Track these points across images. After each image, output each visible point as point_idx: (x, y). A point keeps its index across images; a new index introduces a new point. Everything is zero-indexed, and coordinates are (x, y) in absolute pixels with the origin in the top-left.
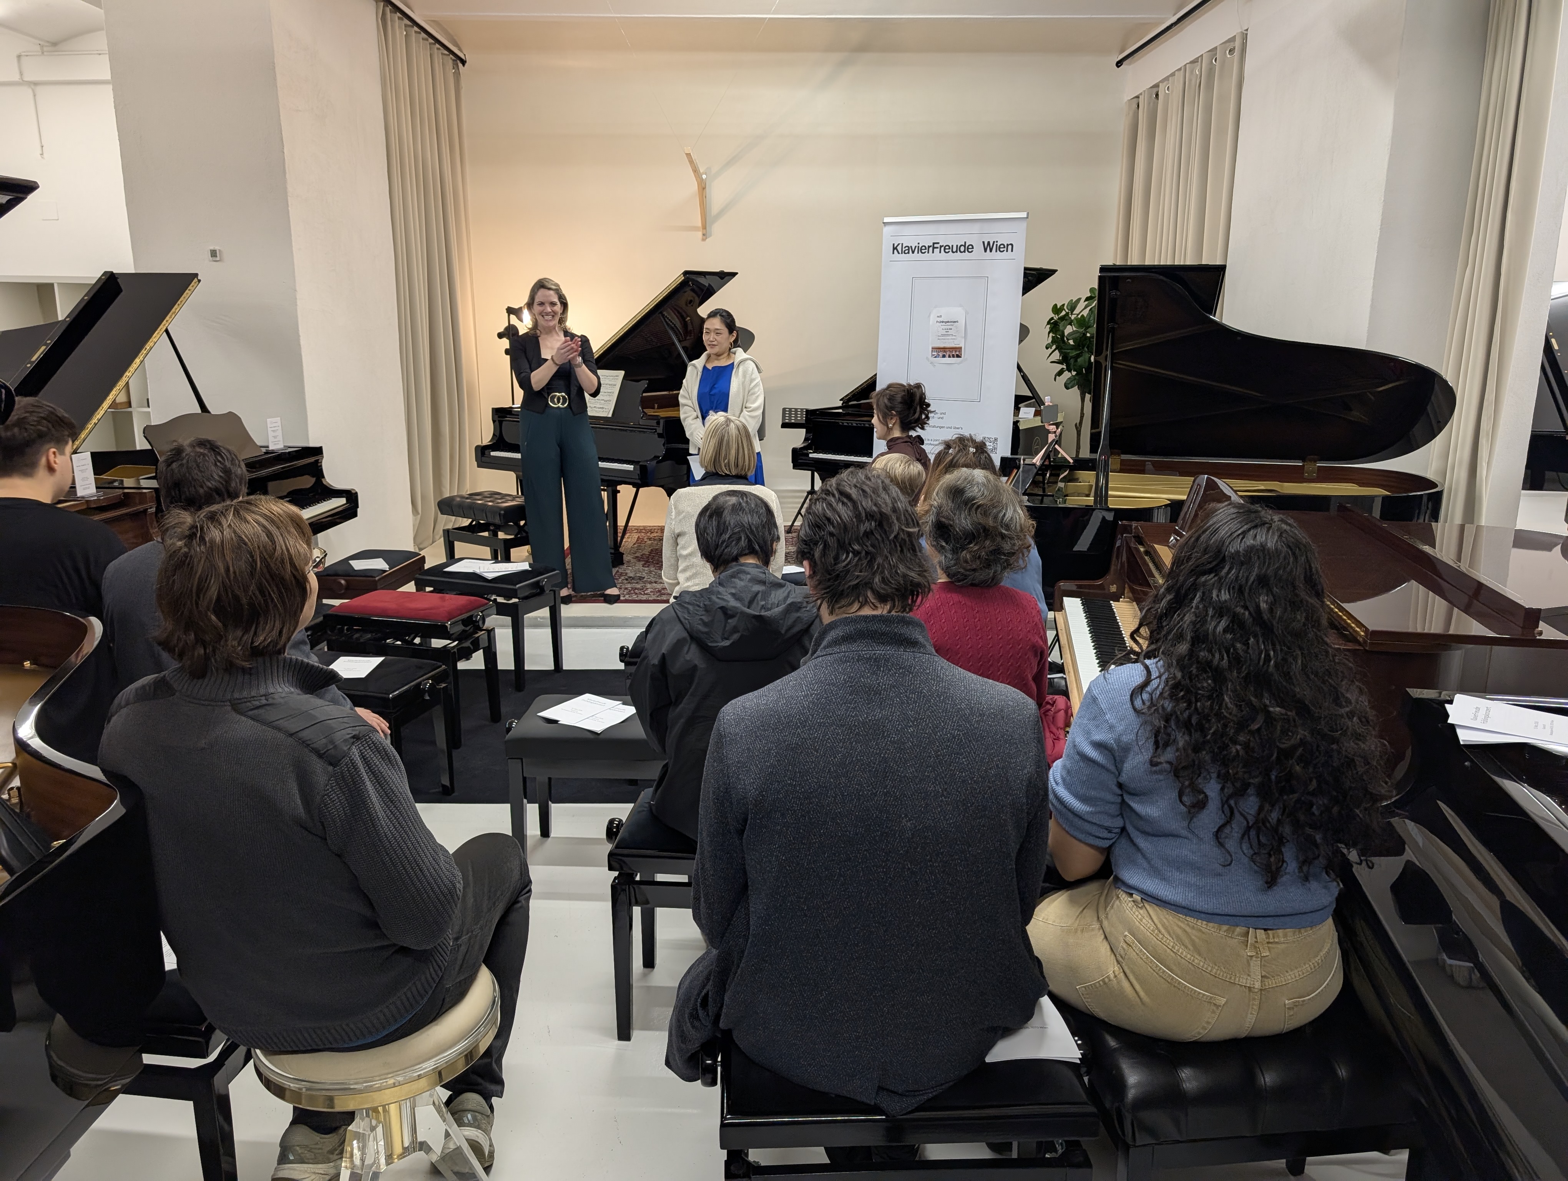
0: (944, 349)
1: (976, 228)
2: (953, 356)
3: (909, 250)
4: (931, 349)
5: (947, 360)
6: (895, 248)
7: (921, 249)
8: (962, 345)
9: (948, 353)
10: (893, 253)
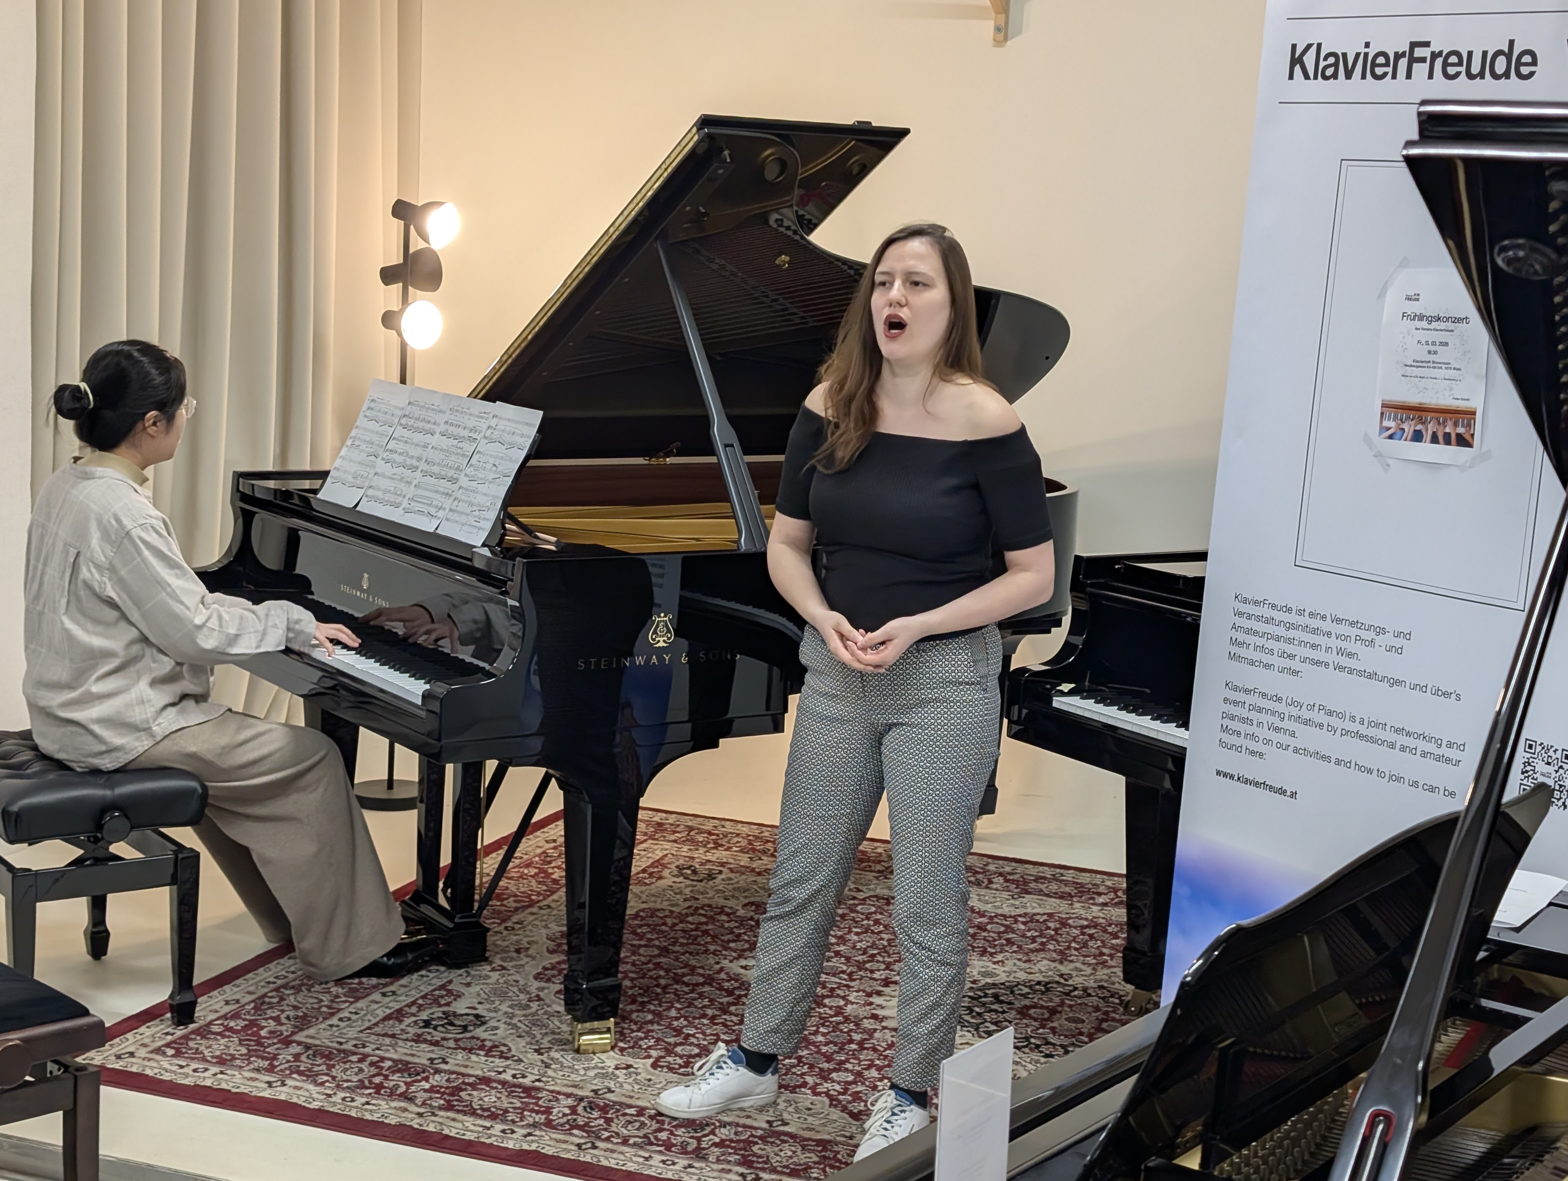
0: (1419, 411)
2: (1447, 441)
3: (1336, 66)
4: (1378, 409)
5: (1426, 450)
6: (1296, 60)
7: (1374, 65)
8: (1476, 403)
9: (1431, 427)
10: (1291, 77)
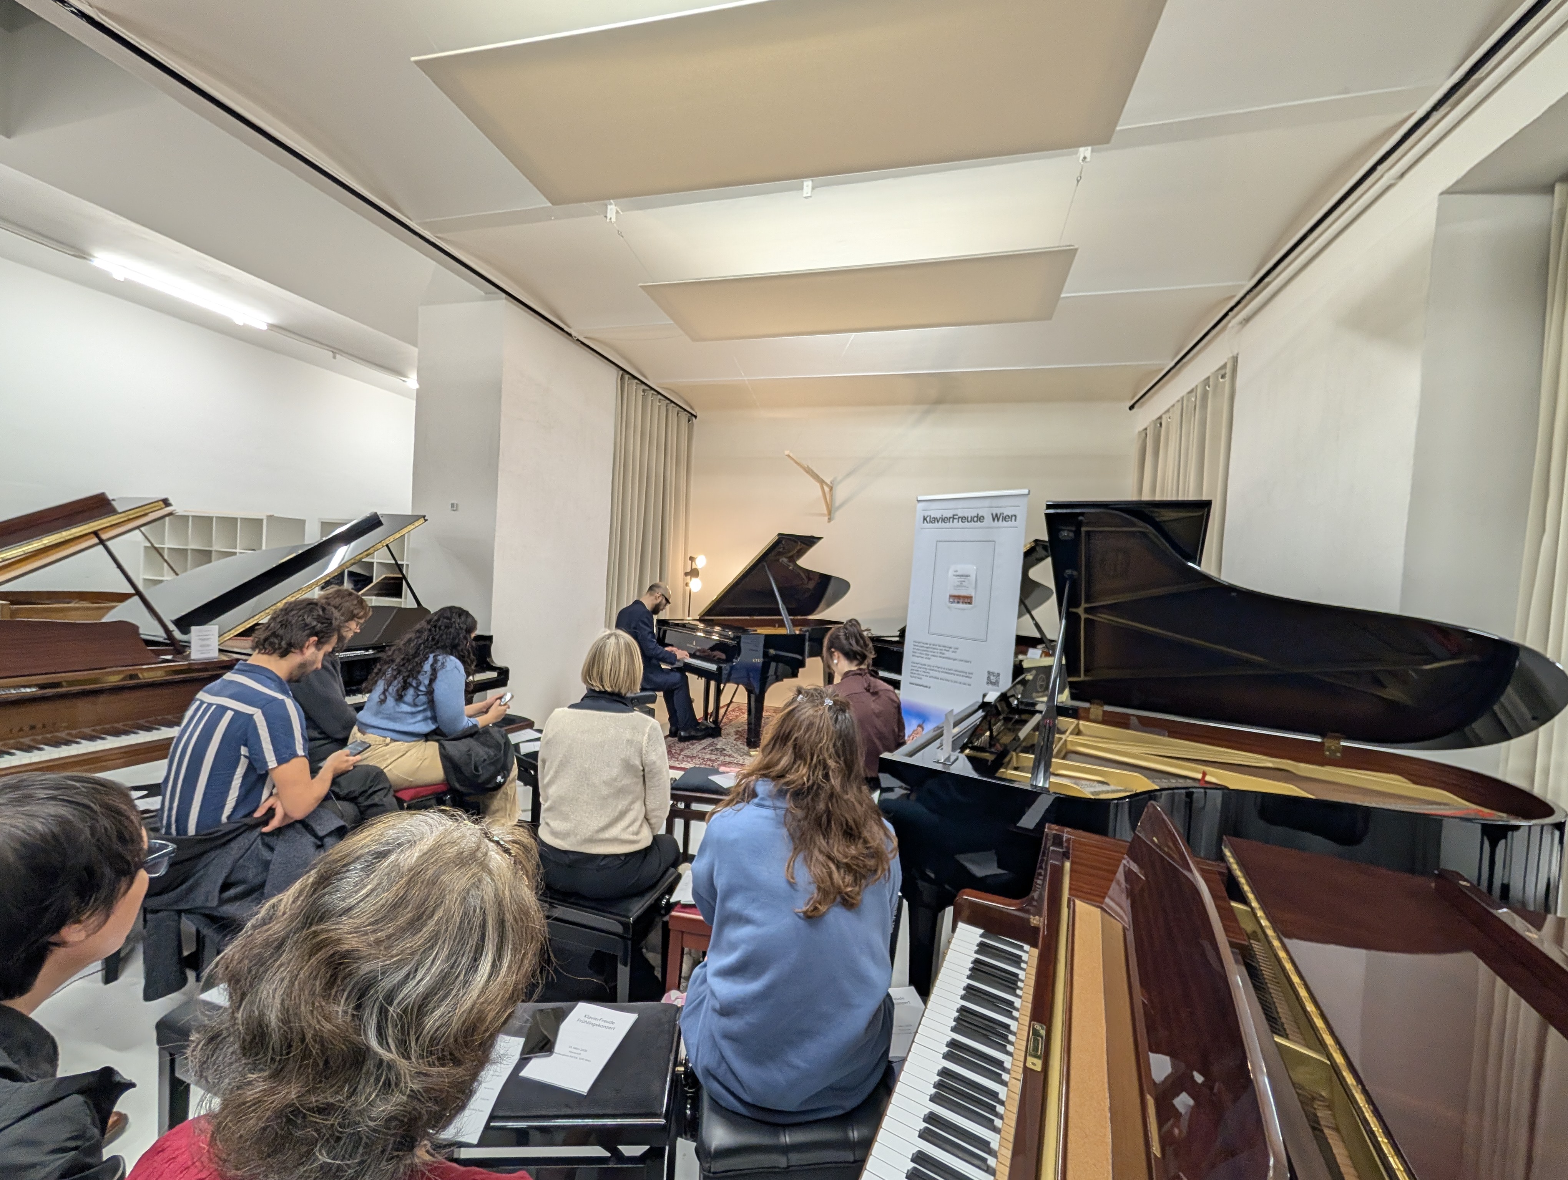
0: (959, 597)
1: (987, 503)
2: (966, 603)
3: (935, 520)
4: (948, 596)
5: (961, 606)
6: (925, 519)
7: (944, 520)
8: (973, 594)
9: (962, 600)
10: (924, 522)
